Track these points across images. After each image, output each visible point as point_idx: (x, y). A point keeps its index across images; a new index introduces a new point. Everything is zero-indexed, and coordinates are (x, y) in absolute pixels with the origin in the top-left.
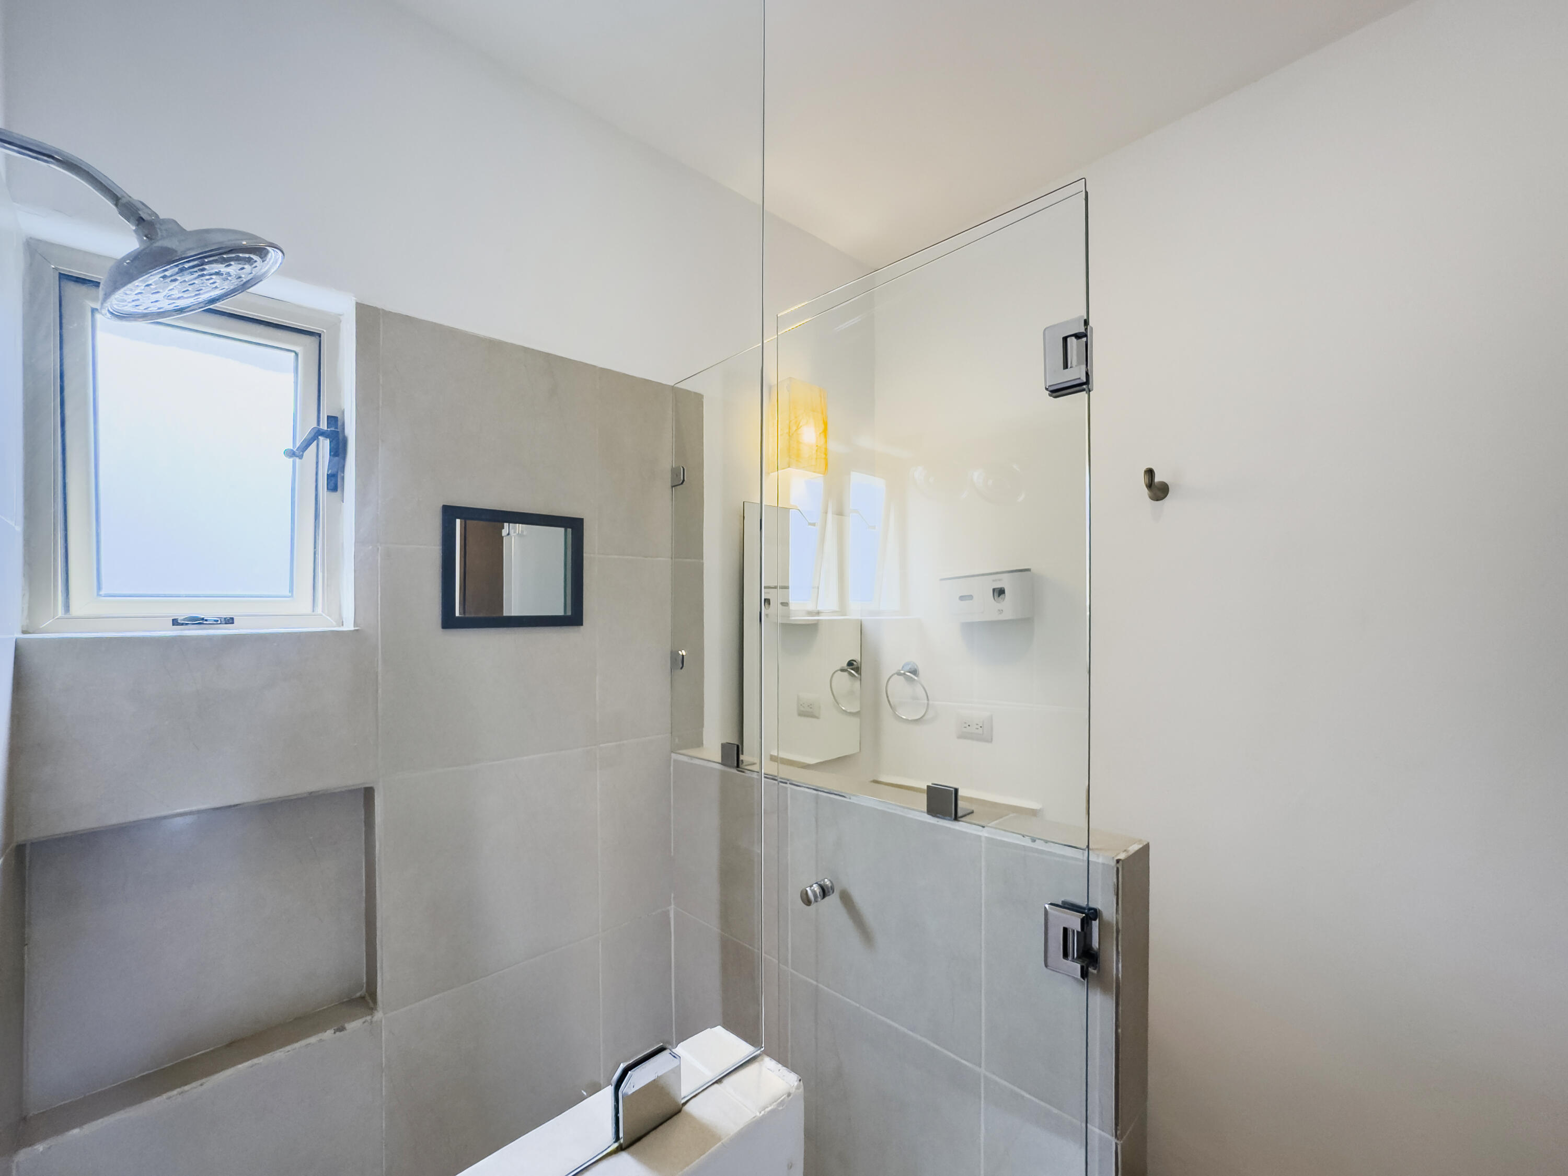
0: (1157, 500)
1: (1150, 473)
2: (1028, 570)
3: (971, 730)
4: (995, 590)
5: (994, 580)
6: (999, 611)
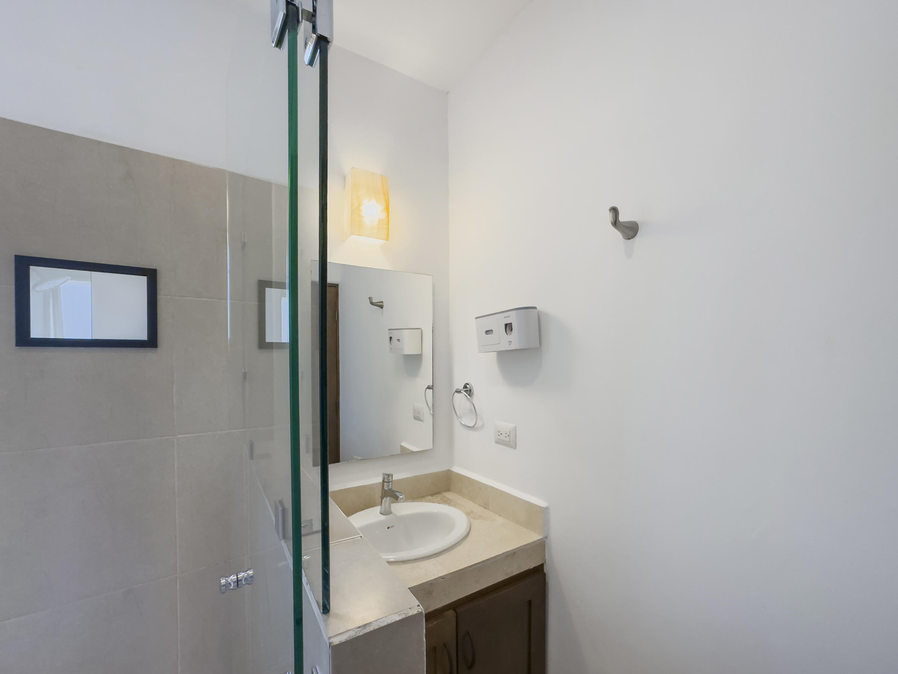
0: (629, 239)
1: (615, 211)
2: (535, 308)
3: (502, 437)
4: (506, 325)
5: (505, 317)
6: (509, 343)
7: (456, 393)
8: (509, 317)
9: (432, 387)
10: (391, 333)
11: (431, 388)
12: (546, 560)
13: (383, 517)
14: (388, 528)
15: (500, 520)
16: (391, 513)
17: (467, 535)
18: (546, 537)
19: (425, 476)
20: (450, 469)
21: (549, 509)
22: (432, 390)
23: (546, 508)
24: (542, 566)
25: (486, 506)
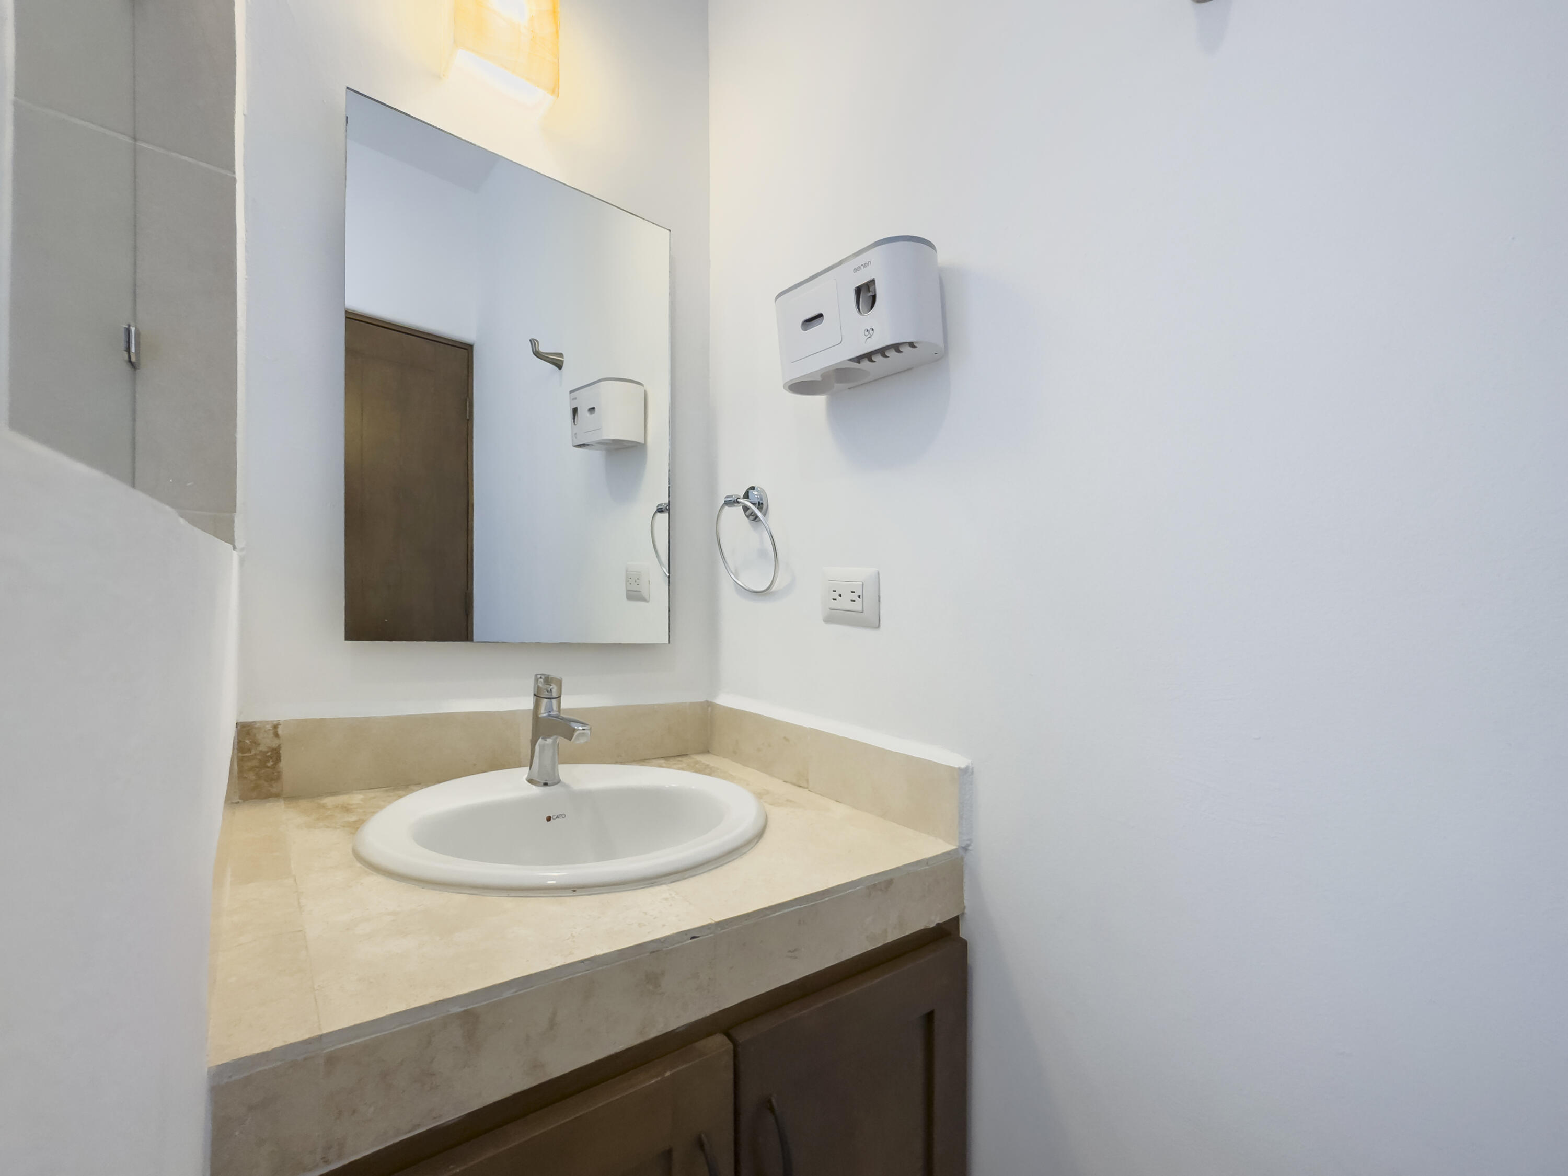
3: (844, 603)
4: (858, 291)
5: (855, 270)
6: (866, 333)
7: (726, 508)
8: (866, 265)
9: (668, 507)
10: (575, 399)
11: (667, 509)
12: (965, 907)
13: (535, 790)
14: (549, 819)
15: (840, 811)
16: (559, 782)
17: (759, 836)
18: (965, 849)
19: (651, 711)
20: (710, 700)
21: (972, 773)
22: (667, 515)
23: (965, 772)
24: (955, 921)
25: (800, 782)
